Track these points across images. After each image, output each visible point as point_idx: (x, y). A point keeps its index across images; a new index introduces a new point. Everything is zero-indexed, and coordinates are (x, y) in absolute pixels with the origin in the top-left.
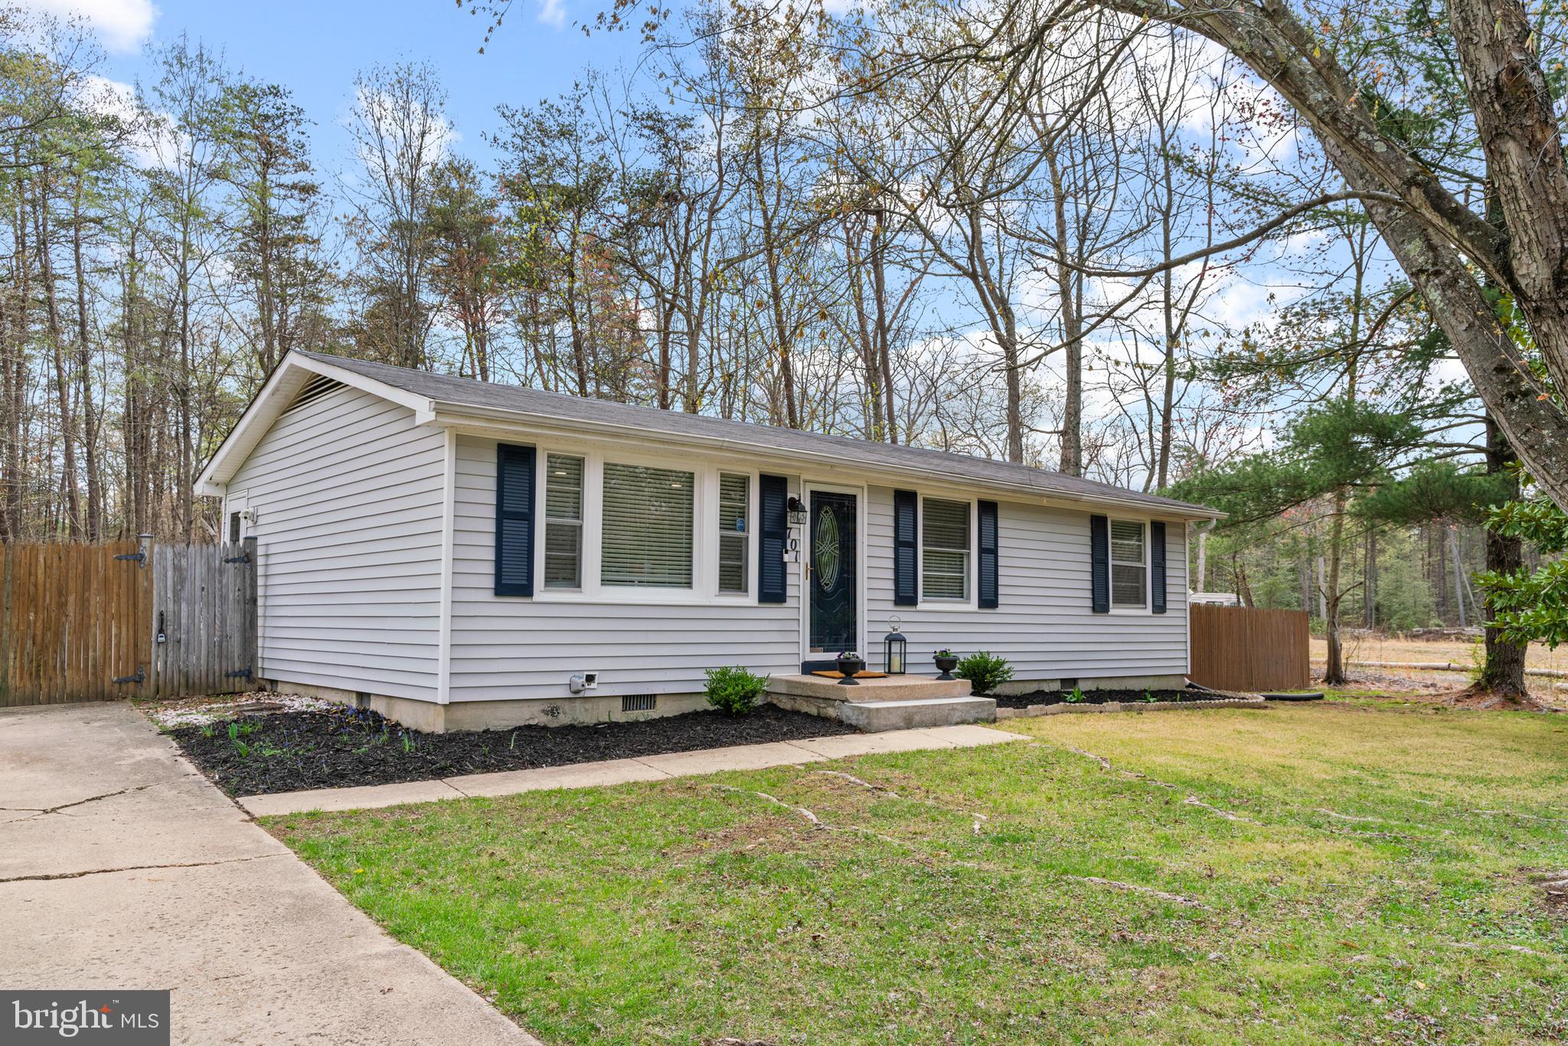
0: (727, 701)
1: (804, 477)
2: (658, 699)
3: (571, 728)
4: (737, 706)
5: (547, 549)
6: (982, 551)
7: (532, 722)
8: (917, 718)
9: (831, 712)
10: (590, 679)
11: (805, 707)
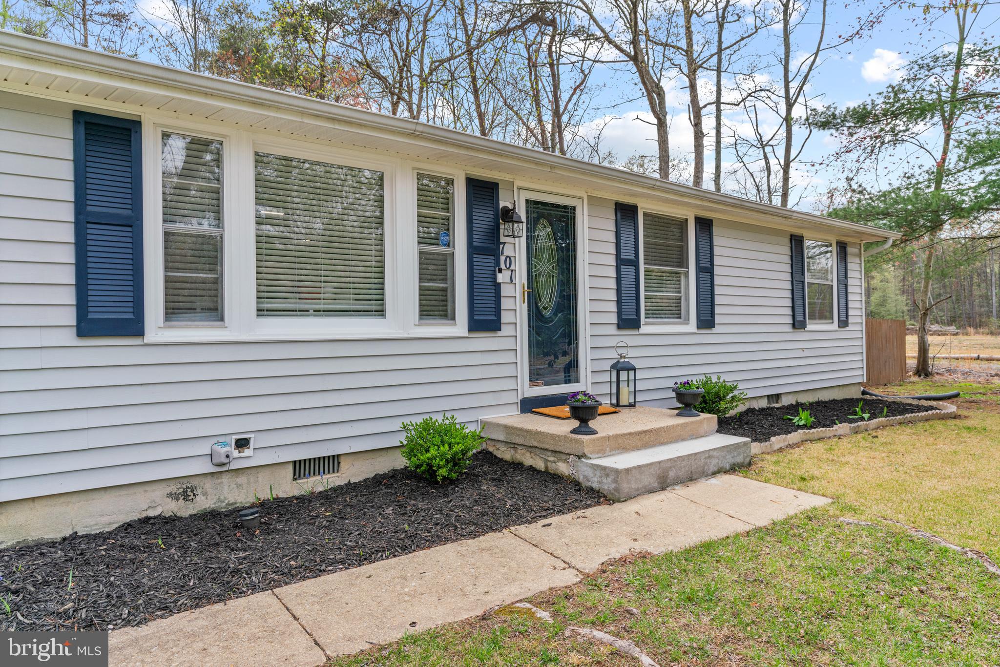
0: (430, 466)
1: (518, 183)
2: (342, 460)
3: (212, 515)
4: (443, 472)
5: (167, 268)
6: (699, 269)
7: (152, 513)
8: (672, 474)
9: (563, 468)
10: (242, 444)
11: (528, 460)
